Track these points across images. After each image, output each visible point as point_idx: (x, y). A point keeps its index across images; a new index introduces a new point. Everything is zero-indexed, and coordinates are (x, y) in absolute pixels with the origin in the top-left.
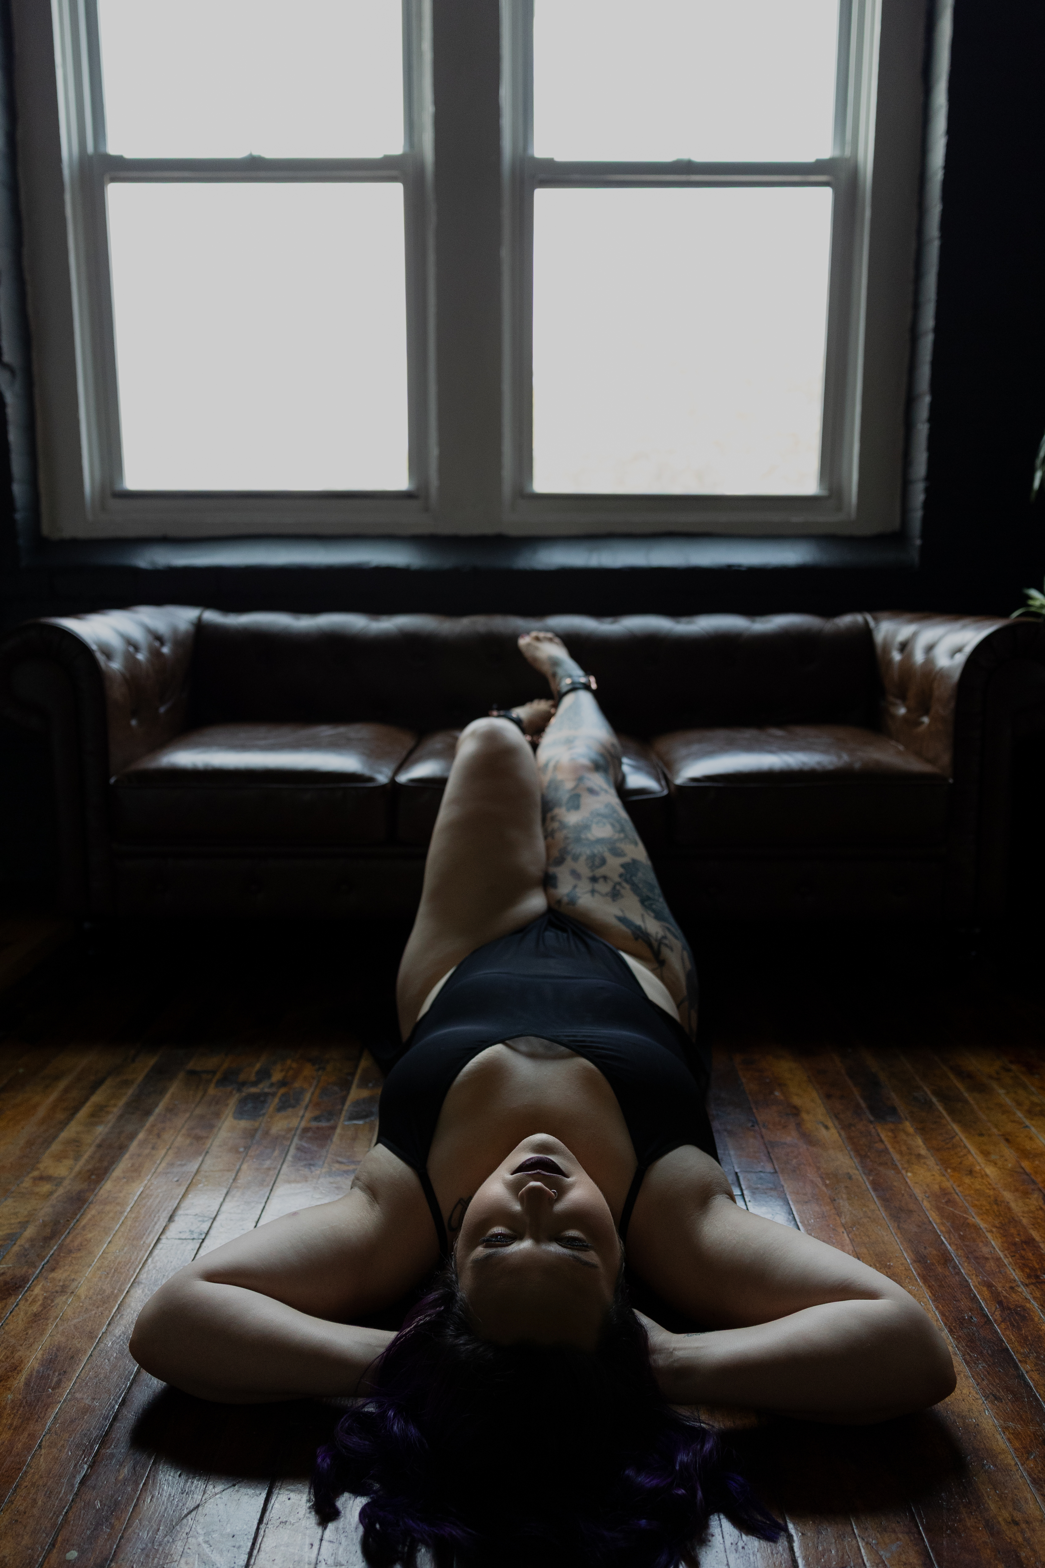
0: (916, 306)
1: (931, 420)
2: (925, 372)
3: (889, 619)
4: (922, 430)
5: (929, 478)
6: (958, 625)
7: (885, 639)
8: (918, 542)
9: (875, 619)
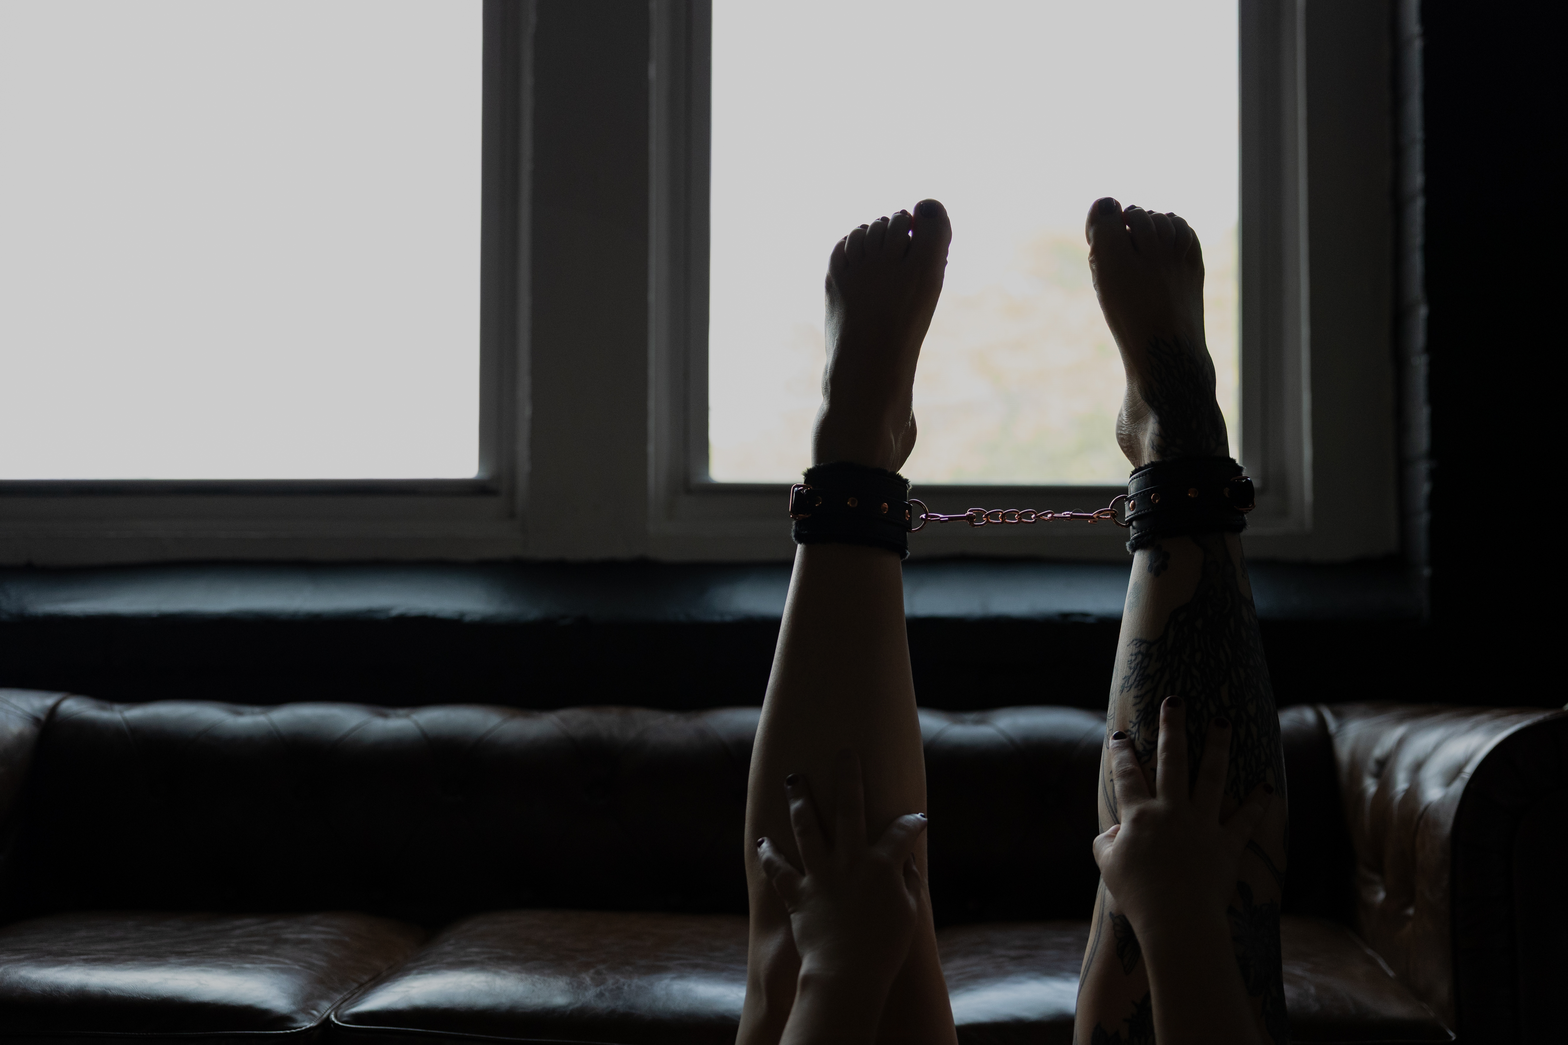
0: (1398, 153)
1: (1431, 347)
2: (1416, 263)
3: (1365, 715)
4: (1420, 364)
5: (1434, 452)
6: (1464, 725)
7: (1353, 754)
8: (1426, 572)
9: (1338, 715)
